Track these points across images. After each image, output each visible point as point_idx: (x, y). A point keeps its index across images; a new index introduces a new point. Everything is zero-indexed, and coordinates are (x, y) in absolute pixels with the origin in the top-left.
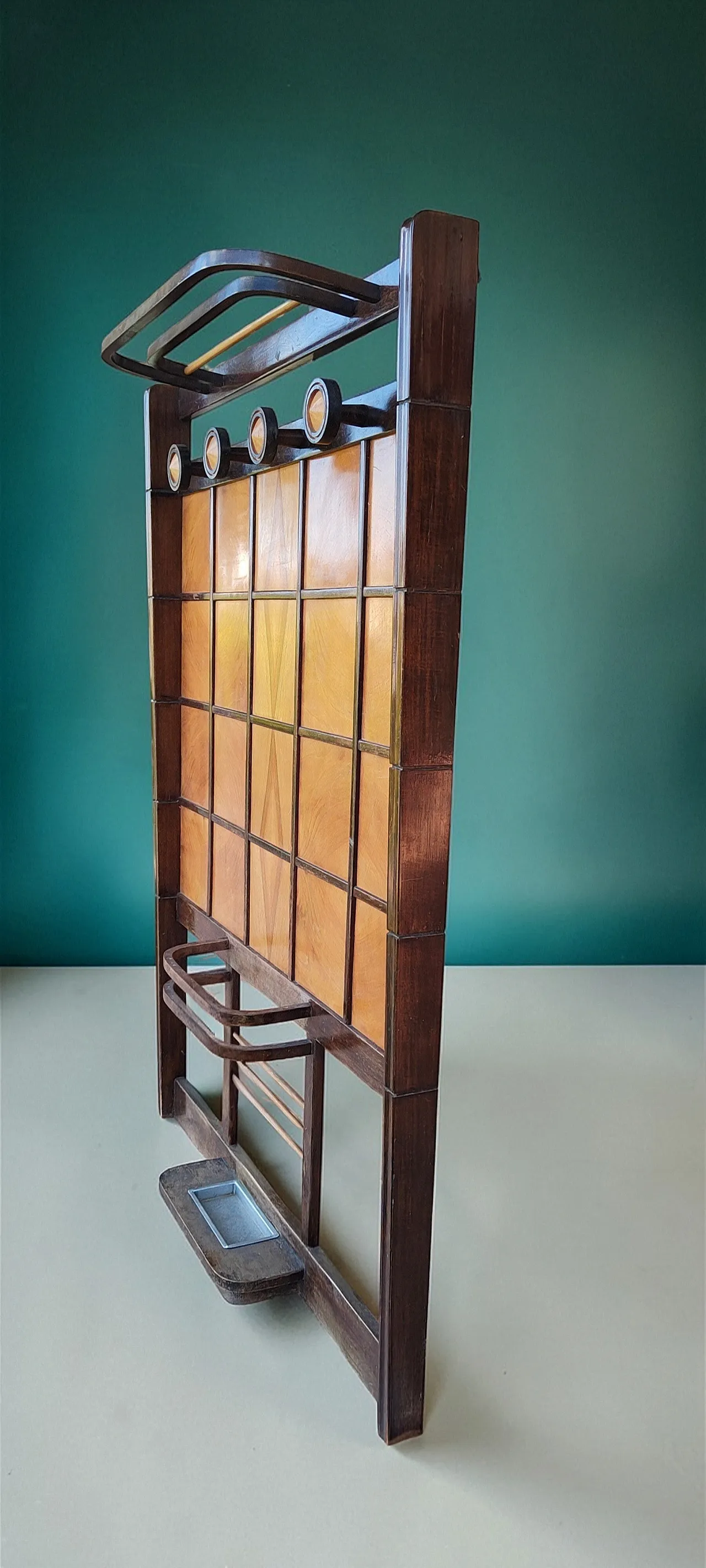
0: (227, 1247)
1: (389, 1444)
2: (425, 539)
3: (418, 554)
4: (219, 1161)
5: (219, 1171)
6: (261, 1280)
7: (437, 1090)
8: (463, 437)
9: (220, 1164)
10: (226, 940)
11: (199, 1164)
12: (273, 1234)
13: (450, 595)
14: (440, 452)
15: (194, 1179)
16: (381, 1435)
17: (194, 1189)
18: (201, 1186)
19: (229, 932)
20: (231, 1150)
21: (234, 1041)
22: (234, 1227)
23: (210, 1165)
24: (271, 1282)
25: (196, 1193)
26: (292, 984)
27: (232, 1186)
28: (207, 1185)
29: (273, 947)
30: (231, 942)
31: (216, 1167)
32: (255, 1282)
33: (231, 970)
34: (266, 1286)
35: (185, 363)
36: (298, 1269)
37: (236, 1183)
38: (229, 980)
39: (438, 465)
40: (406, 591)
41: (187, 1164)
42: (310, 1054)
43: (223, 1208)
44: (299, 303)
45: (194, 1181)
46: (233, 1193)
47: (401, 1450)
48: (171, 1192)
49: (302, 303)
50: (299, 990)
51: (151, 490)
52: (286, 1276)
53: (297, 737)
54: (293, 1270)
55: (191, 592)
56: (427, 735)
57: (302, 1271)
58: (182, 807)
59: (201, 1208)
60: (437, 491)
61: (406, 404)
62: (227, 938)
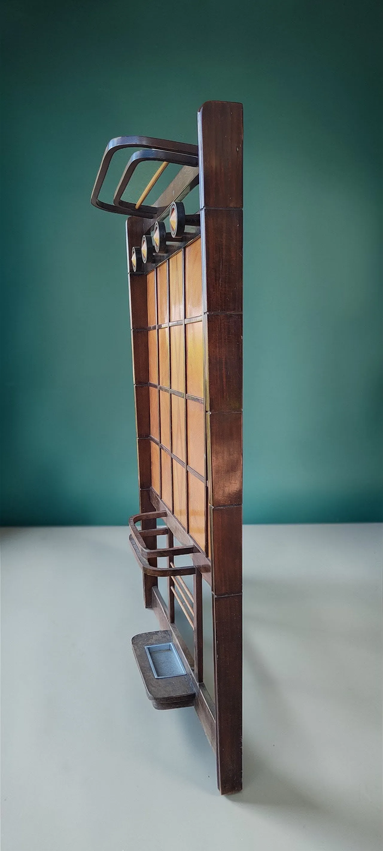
0: (157, 677)
1: (223, 794)
2: (218, 284)
3: (214, 293)
4: (166, 632)
5: (164, 637)
6: (170, 697)
7: (242, 595)
8: (238, 225)
9: (165, 633)
10: (165, 511)
11: (155, 633)
12: (184, 672)
13: (235, 315)
14: (224, 235)
15: (150, 641)
16: (219, 788)
17: (148, 645)
18: (153, 644)
19: (167, 507)
20: (171, 626)
21: (170, 566)
22: (165, 668)
23: (161, 634)
24: (176, 698)
25: (148, 648)
26: (187, 534)
27: (169, 645)
28: (156, 644)
29: (182, 516)
30: (167, 513)
31: (163, 634)
32: (167, 698)
33: (168, 529)
34: (174, 701)
35: (135, 203)
36: (192, 693)
37: (171, 644)
38: (168, 534)
39: (224, 242)
40: (208, 314)
41: (148, 633)
42: (195, 574)
43: (161, 657)
44: (168, 162)
45: (150, 642)
46: (170, 650)
47: (227, 797)
48: (136, 647)
49: (169, 162)
50: (190, 538)
51: (130, 273)
52: (185, 696)
53: (185, 400)
54: (190, 692)
55: (151, 326)
56: (225, 394)
57: (195, 694)
58: (151, 441)
59: (149, 656)
60: (224, 257)
61: (203, 209)
62: (166, 511)
